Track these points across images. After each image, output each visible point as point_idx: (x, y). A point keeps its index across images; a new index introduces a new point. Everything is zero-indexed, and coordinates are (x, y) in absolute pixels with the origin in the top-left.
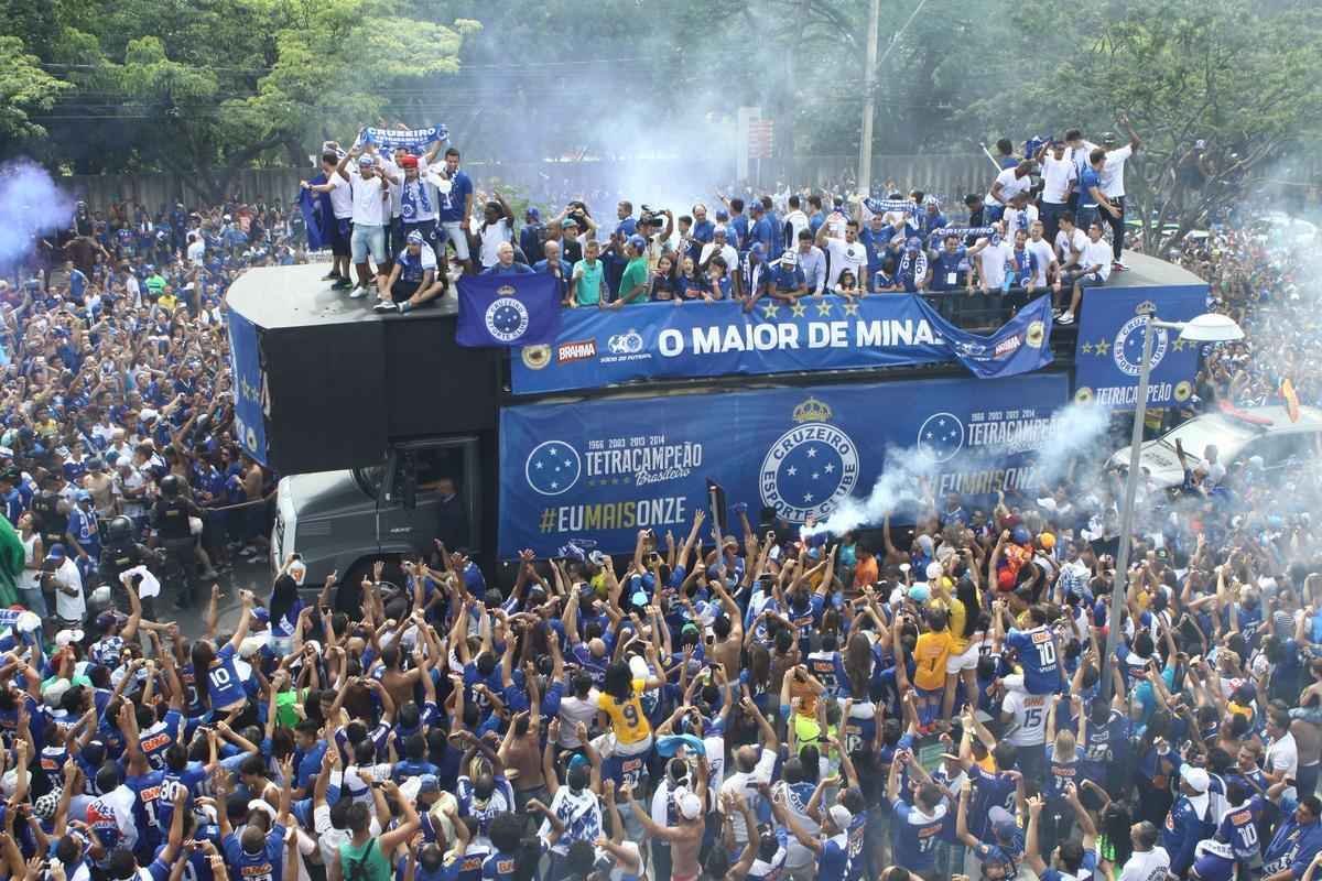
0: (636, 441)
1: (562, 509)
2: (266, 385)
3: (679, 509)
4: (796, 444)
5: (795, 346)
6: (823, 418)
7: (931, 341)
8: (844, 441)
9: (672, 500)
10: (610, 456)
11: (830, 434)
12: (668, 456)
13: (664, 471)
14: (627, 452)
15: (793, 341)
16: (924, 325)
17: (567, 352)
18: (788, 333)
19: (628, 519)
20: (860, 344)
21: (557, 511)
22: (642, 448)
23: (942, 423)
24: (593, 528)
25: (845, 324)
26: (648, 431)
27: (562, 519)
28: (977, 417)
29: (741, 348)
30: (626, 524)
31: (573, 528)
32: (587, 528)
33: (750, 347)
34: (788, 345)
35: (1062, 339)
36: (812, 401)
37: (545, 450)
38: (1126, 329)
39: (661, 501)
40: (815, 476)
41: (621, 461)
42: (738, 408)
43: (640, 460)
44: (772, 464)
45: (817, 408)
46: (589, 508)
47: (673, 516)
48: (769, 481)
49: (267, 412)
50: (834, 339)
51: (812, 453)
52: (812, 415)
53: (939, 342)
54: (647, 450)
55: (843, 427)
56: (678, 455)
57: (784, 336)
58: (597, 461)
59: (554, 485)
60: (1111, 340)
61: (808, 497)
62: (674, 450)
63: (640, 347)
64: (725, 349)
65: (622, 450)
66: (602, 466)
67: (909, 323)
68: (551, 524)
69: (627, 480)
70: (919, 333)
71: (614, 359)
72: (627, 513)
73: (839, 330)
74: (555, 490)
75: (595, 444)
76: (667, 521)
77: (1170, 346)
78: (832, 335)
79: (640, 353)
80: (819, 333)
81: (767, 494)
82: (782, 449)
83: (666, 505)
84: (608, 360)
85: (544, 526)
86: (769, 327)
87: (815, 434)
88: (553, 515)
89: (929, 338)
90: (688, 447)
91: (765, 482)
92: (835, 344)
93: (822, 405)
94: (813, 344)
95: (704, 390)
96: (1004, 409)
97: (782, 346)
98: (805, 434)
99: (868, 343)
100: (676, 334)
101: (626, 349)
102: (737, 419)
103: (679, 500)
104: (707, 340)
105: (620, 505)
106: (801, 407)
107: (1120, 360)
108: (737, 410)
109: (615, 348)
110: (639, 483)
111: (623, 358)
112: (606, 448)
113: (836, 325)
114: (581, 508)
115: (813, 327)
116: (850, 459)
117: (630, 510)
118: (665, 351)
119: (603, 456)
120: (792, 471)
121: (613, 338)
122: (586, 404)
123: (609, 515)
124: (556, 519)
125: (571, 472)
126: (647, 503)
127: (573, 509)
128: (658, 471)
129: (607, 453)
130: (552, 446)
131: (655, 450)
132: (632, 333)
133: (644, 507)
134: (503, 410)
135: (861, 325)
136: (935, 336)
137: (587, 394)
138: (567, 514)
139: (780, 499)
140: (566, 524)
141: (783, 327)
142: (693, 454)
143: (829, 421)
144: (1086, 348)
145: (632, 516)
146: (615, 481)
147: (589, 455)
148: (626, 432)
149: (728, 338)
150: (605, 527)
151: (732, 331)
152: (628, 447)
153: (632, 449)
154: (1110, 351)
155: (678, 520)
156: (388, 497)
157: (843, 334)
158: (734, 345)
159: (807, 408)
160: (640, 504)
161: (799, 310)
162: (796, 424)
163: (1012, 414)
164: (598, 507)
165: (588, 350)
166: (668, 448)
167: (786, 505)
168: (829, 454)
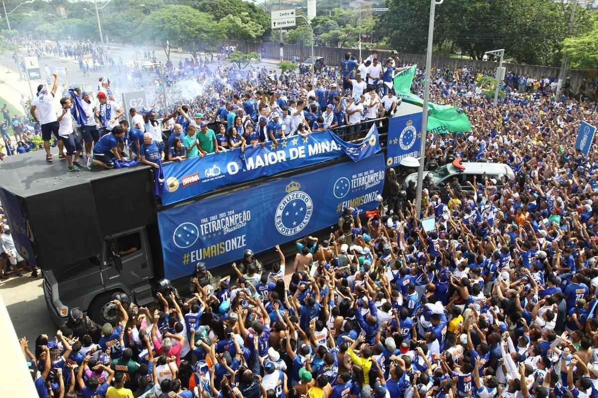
0: (222, 215)
1: (192, 253)
2: (29, 226)
3: (243, 240)
4: (288, 202)
5: (285, 160)
6: (297, 188)
7: (337, 149)
8: (306, 197)
9: (240, 237)
10: (211, 224)
11: (302, 195)
12: (236, 219)
13: (235, 225)
14: (219, 221)
15: (284, 158)
16: (333, 142)
17: (186, 181)
18: (281, 154)
19: (222, 250)
20: (310, 155)
21: (190, 254)
22: (225, 218)
23: (342, 182)
24: (207, 257)
25: (303, 147)
26: (226, 210)
27: (192, 256)
28: (354, 176)
29: (263, 165)
30: (221, 252)
31: (198, 259)
32: (204, 258)
33: (267, 164)
34: (282, 160)
35: (382, 140)
36: (292, 183)
37: (181, 228)
38: (403, 132)
39: (235, 239)
40: (297, 214)
41: (216, 225)
42: (264, 191)
43: (224, 223)
44: (279, 212)
45: (295, 185)
46: (204, 249)
47: (241, 244)
48: (279, 220)
49: (32, 239)
50: (300, 154)
51: (294, 204)
52: (293, 188)
53: (339, 149)
54: (227, 218)
55: (306, 191)
56: (240, 217)
57: (280, 156)
58: (206, 227)
59: (187, 243)
60: (398, 138)
61: (295, 223)
62: (239, 216)
63: (219, 173)
64: (256, 167)
65: (216, 221)
66: (208, 230)
67: (328, 142)
68: (188, 260)
69: (219, 233)
70: (332, 146)
71: (208, 180)
72: (221, 247)
73: (302, 150)
74: (188, 245)
75: (204, 220)
76: (239, 247)
77: (417, 136)
78: (299, 153)
79: (220, 175)
80: (294, 153)
81: (278, 226)
82: (283, 205)
83: (238, 240)
84: (205, 181)
85: (184, 262)
86: (273, 154)
87: (295, 196)
88: (188, 256)
89: (336, 148)
90: (244, 213)
91: (277, 220)
92: (301, 156)
93: (297, 183)
94: (292, 158)
95: (248, 186)
96: (363, 172)
97: (280, 161)
98: (291, 197)
99: (313, 154)
100: (235, 164)
101: (214, 175)
102: (264, 196)
103: (243, 236)
105: (218, 245)
106: (289, 186)
107: (401, 145)
108: (263, 193)
109: (209, 175)
110: (225, 233)
111: (213, 179)
112: (209, 221)
113: (300, 148)
114: (201, 250)
115: (291, 150)
116: (309, 204)
117: (222, 246)
118: (231, 173)
119: (208, 225)
120: (287, 214)
121: (206, 171)
122: (197, 203)
123: (214, 250)
124: (190, 258)
125: (194, 236)
126: (229, 241)
127: (197, 251)
128: (233, 226)
129: (209, 224)
130: (184, 226)
131: (230, 217)
132: (215, 167)
133: (228, 243)
134: (158, 214)
135: (310, 146)
136: (338, 147)
137: (196, 199)
138: (195, 254)
139: (284, 227)
140: (195, 258)
141: (279, 152)
142: (247, 215)
143: (300, 190)
144: (390, 142)
145: (224, 248)
146: (214, 235)
147: (202, 226)
148: (217, 212)
149: (257, 162)
150: (212, 256)
151: (259, 158)
152: (219, 218)
153: (220, 219)
154: (398, 142)
155: (243, 245)
156: (105, 263)
157: (303, 152)
158: (259, 165)
159: (291, 185)
160: (226, 242)
161: (284, 144)
162: (287, 194)
163: (366, 173)
164: (209, 248)
165: (195, 178)
166: (236, 216)
167: (286, 228)
168: (301, 203)
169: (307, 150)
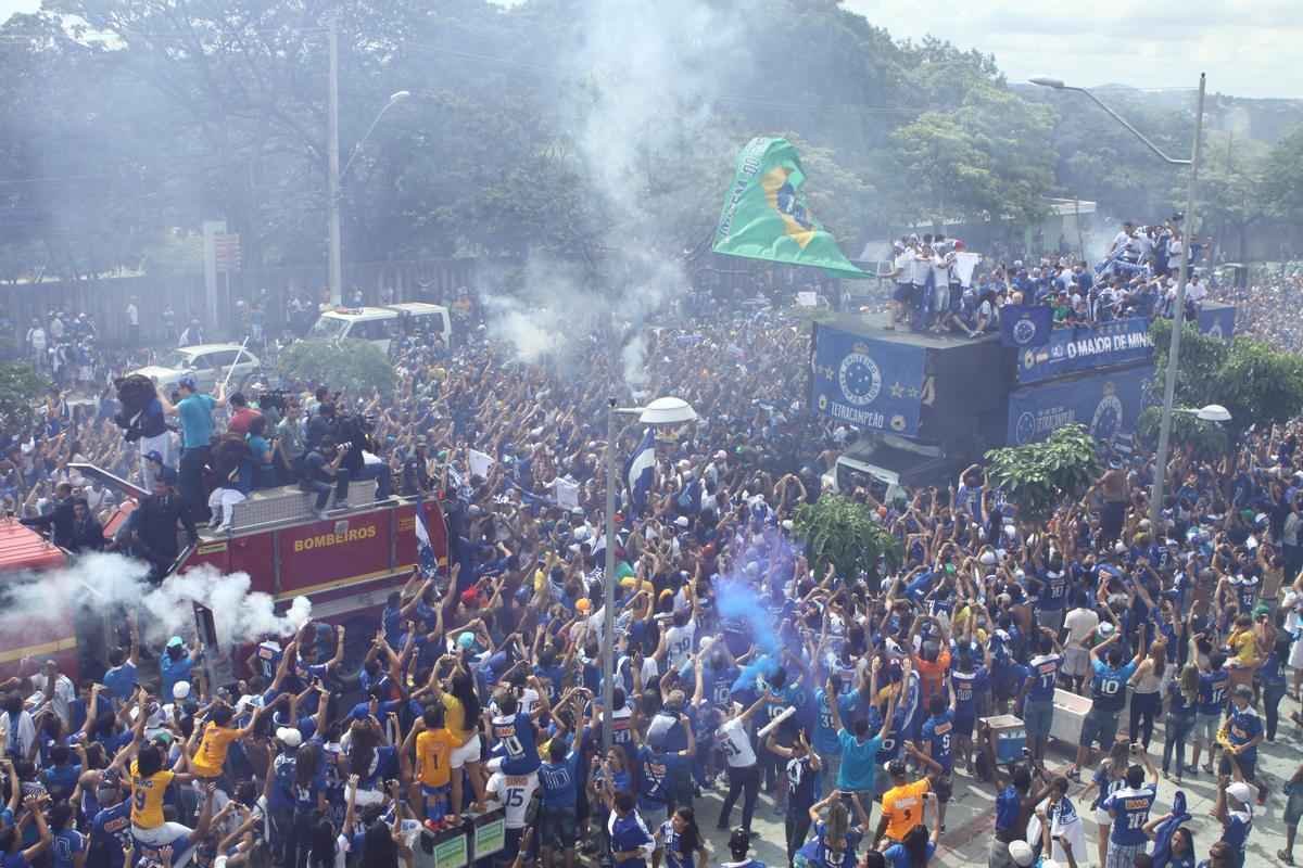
4: (1104, 407)
5: (1109, 350)
6: (1111, 391)
8: (1119, 405)
11: (1114, 402)
12: (1063, 418)
14: (1051, 417)
15: (1109, 347)
17: (1039, 358)
18: (1108, 342)
20: (1129, 347)
22: (1056, 414)
25: (1124, 337)
26: (1057, 404)
29: (1091, 350)
33: (1096, 352)
34: (1107, 349)
36: (1108, 383)
42: (1087, 387)
43: (1054, 421)
44: (1095, 420)
45: (1110, 386)
49: (929, 401)
50: (1122, 345)
51: (1107, 412)
52: (1109, 391)
54: (1057, 416)
55: (1119, 397)
57: (1106, 344)
63: (1062, 353)
64: (1089, 353)
65: (1049, 415)
66: (1042, 425)
67: (1144, 335)
71: (1054, 361)
73: (1123, 340)
78: (1120, 341)
79: (1062, 357)
80: (1117, 342)
82: (1099, 411)
84: (1051, 362)
86: (1102, 340)
87: (1110, 402)
90: (1071, 412)
92: (1123, 347)
94: (1116, 349)
100: (1071, 345)
101: (1058, 355)
102: (1086, 395)
104: (1084, 348)
106: (1106, 386)
109: (1054, 354)
111: (1057, 361)
112: (1045, 415)
113: (1122, 337)
115: (1115, 338)
116: (1119, 416)
118: (1071, 356)
119: (1042, 420)
120: (1100, 424)
121: (1053, 349)
122: (1039, 390)
125: (1031, 430)
129: (1044, 418)
130: (1026, 414)
131: (1060, 414)
134: (1011, 394)
135: (1129, 337)
137: (1035, 385)
141: (1106, 339)
143: (1115, 394)
147: (1038, 419)
151: (1090, 342)
153: (1052, 414)
157: (1124, 342)
161: (1109, 329)
162: (1104, 396)
166: (1063, 414)
168: (1114, 413)
169: (1126, 339)
